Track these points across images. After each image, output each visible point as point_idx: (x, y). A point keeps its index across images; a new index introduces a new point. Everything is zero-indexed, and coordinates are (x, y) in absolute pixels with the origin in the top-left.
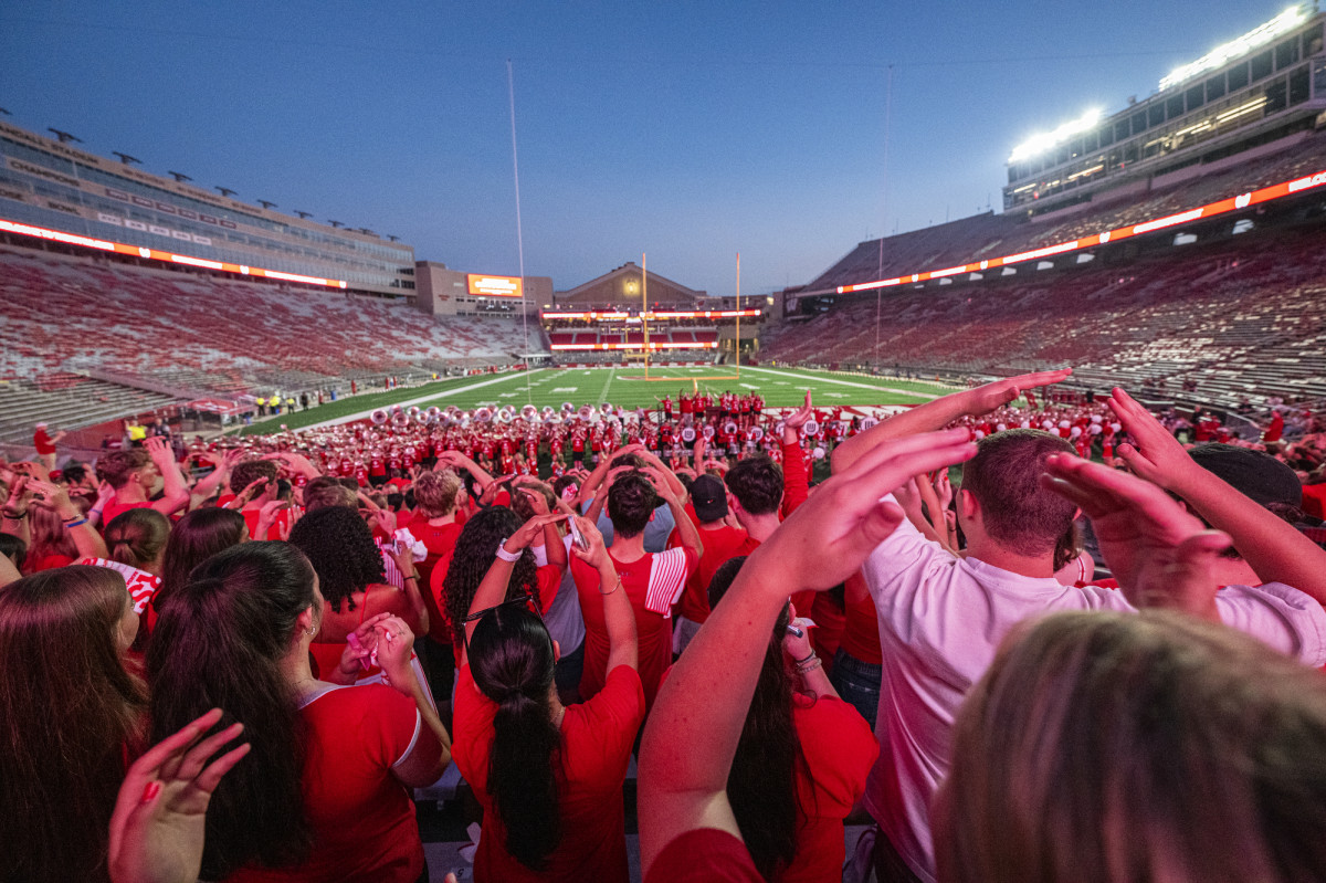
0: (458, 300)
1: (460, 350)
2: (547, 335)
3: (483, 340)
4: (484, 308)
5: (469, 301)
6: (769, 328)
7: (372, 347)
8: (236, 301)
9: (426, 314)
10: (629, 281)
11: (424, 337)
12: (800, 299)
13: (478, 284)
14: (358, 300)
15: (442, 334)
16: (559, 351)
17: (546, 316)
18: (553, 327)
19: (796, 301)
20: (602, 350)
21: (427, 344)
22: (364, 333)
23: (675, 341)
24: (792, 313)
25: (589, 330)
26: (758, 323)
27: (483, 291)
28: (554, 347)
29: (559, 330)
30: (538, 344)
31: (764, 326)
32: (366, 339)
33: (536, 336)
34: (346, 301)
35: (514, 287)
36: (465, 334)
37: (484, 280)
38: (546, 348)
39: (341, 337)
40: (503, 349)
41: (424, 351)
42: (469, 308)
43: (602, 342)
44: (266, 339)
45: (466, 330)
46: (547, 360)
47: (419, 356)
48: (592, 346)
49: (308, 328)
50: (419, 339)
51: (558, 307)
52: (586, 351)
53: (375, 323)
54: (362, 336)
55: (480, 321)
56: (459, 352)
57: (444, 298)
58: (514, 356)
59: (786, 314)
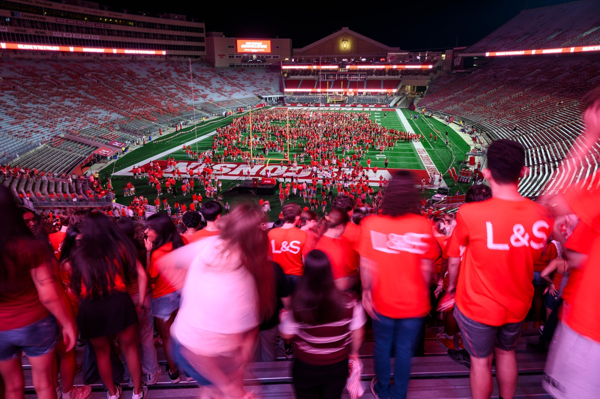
0: (230, 57)
1: (226, 94)
2: (284, 80)
3: (243, 85)
4: (246, 62)
5: (237, 57)
6: (439, 77)
7: (176, 97)
8: (111, 72)
9: (211, 68)
10: (343, 40)
11: (207, 87)
12: (462, 57)
13: (243, 46)
14: (173, 62)
15: (218, 82)
16: (289, 93)
17: (284, 67)
18: (288, 75)
19: (460, 59)
20: (317, 93)
21: (207, 91)
22: (173, 86)
23: (368, 87)
24: (457, 68)
25: (311, 77)
26: (431, 74)
27: (246, 50)
28: (286, 90)
29: (292, 77)
30: (277, 87)
31: (435, 77)
32: (173, 91)
33: (276, 82)
34: (166, 63)
35: (265, 46)
36: (232, 81)
37: (247, 43)
38: (282, 90)
39: (160, 91)
40: (254, 91)
41: (205, 97)
42: (237, 62)
43: (318, 87)
44: (124, 98)
45: (233, 79)
46: (281, 99)
47: (201, 100)
48: (310, 90)
49: (145, 87)
50: (203, 88)
51: (293, 60)
52: (307, 93)
53: (180, 78)
54: (172, 89)
55: (243, 70)
56: (226, 96)
57: (221, 56)
58: (259, 97)
59: (453, 67)
